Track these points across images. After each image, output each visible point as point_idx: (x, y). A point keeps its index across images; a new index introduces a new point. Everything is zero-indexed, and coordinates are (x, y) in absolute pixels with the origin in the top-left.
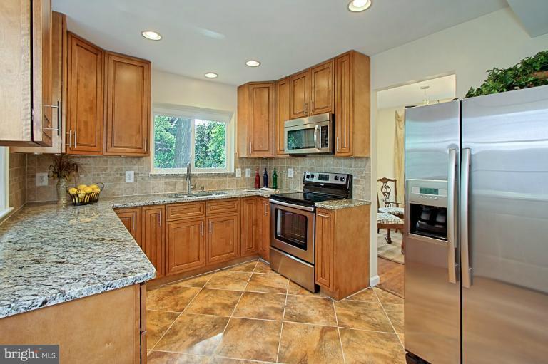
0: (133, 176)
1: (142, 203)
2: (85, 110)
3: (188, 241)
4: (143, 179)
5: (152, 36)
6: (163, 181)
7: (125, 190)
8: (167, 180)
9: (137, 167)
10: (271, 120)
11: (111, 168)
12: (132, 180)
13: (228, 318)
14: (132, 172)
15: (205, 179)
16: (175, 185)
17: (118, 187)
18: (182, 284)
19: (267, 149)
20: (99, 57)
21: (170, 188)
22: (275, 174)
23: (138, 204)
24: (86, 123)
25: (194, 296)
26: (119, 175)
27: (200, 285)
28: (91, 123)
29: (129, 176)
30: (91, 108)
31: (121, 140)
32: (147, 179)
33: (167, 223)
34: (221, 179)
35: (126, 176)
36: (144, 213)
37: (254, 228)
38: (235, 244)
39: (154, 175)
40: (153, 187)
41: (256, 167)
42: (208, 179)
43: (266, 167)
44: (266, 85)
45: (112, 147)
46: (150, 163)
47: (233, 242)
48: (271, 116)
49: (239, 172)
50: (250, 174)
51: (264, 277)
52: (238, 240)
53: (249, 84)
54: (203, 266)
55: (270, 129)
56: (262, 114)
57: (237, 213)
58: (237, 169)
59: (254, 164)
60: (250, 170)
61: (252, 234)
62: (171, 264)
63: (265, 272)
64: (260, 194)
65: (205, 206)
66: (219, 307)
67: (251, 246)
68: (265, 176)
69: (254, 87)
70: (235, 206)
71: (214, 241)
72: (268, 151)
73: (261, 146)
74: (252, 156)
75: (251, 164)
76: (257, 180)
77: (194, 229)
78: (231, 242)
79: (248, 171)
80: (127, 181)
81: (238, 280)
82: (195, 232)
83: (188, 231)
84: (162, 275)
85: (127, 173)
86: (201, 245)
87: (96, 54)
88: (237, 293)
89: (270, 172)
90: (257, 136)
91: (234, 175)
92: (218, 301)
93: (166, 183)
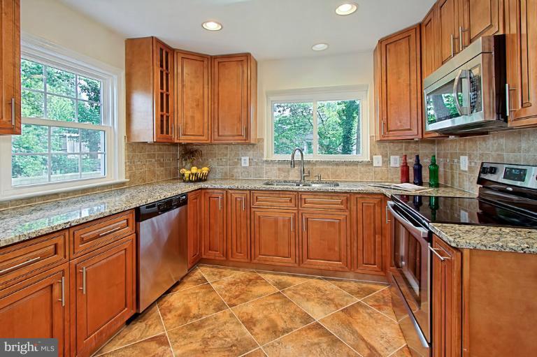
0: (248, 161)
2: (192, 108)
3: (276, 233)
4: (257, 164)
5: (212, 26)
6: (276, 167)
7: (242, 173)
8: (280, 166)
9: (251, 152)
10: (413, 83)
11: (231, 154)
12: (247, 165)
14: (247, 158)
15: (326, 167)
17: (235, 170)
19: (409, 127)
20: (206, 62)
23: (224, 187)
24: (193, 117)
25: (262, 295)
26: (236, 160)
27: (281, 285)
28: (198, 116)
29: (245, 162)
30: (198, 105)
31: (225, 130)
32: (260, 164)
33: (253, 210)
34: (349, 168)
35: (243, 161)
36: (229, 196)
37: (378, 238)
38: (343, 253)
39: (266, 161)
40: (266, 173)
41: (411, 154)
42: (330, 167)
43: (417, 153)
44: (404, 35)
45: (218, 135)
46: (263, 149)
47: (340, 249)
48: (414, 77)
49: (378, 161)
50: (398, 163)
51: (369, 314)
52: (349, 248)
53: (380, 42)
54: (296, 265)
55: (414, 96)
56: (399, 78)
57: (346, 214)
58: (374, 157)
59: (406, 150)
60: (398, 157)
61: (375, 246)
62: (257, 252)
63: (379, 309)
64: (383, 191)
65: (298, 197)
66: (266, 324)
67: (373, 263)
68: (417, 167)
69: (387, 44)
70: (342, 203)
71: (311, 241)
72: (410, 130)
73: (399, 124)
74: (387, 139)
75: (400, 149)
76: (402, 171)
77: (284, 221)
78: (337, 249)
79: (395, 160)
80: (243, 165)
81: (328, 301)
82: (284, 225)
83: (276, 221)
84: (249, 261)
85: (243, 158)
86: (293, 241)
87: (203, 61)
88: (306, 318)
89: (425, 162)
90: (392, 110)
91: (370, 163)
92: (273, 316)
93: (279, 169)
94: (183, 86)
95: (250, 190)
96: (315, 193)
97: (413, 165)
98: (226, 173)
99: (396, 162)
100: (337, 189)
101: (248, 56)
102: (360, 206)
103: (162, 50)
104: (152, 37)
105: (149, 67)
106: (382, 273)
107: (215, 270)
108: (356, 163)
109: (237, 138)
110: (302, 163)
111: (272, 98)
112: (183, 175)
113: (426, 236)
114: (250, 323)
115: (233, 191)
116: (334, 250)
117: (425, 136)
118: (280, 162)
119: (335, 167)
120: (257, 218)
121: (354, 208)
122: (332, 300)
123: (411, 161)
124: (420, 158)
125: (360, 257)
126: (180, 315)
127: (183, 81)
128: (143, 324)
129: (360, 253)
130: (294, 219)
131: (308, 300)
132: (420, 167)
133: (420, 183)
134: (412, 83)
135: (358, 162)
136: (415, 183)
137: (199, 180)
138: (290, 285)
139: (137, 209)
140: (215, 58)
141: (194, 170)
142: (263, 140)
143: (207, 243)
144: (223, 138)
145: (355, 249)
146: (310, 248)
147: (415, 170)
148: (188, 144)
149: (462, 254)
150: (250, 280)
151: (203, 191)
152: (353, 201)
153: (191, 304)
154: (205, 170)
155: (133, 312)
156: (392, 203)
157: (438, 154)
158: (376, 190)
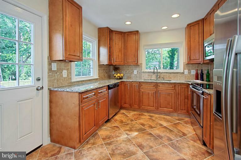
0: (136, 72)
1: (131, 81)
2: (118, 52)
3: (149, 98)
5: (128, 23)
6: (147, 74)
7: (134, 77)
8: (149, 74)
9: (138, 69)
11: (130, 69)
12: (136, 73)
13: (146, 130)
14: (136, 71)
15: (166, 74)
16: (152, 76)
17: (132, 75)
18: (146, 114)
19: (198, 59)
21: (150, 77)
22: (208, 73)
23: (130, 81)
24: (118, 55)
25: (145, 118)
26: (132, 72)
28: (120, 55)
29: (135, 72)
30: (120, 51)
31: (129, 60)
32: (141, 73)
33: (140, 89)
34: (175, 75)
35: (134, 72)
36: (132, 84)
37: (186, 101)
38: (173, 106)
39: (143, 72)
40: (143, 76)
41: (200, 69)
42: (167, 74)
43: (202, 69)
44: (197, 23)
45: (127, 62)
46: (142, 67)
47: (172, 104)
48: (200, 39)
49: (186, 72)
50: (194, 72)
51: (183, 125)
52: (175, 104)
53: (188, 25)
54: (156, 110)
55: (200, 47)
56: (195, 39)
57: (174, 91)
58: (185, 70)
59: (198, 67)
60: (194, 70)
61: (185, 103)
62: (142, 105)
63: (186, 124)
64: (189, 83)
65: (156, 85)
66: (148, 126)
67: (184, 109)
68: (201, 74)
69: (190, 26)
70: (173, 87)
71: (161, 101)
72: (199, 59)
73: (195, 57)
74: (190, 63)
75: (195, 67)
76: (196, 76)
77: (151, 93)
78: (171, 104)
79: (193, 71)
80: (135, 73)
81: (168, 121)
82: (152, 95)
83: (149, 94)
84: (139, 108)
85: (134, 71)
86: (155, 101)
87: (122, 34)
88: (161, 125)
89: (205, 72)
90: (192, 52)
91: (183, 73)
92: (150, 123)
93: (148, 75)
94: (115, 44)
95: (139, 82)
96: (163, 83)
97: (200, 73)
98: (128, 76)
99: (193, 72)
100: (171, 82)
101: (137, 31)
102: (179, 88)
103: (109, 31)
104: (107, 27)
105: (106, 38)
106: (187, 114)
107: (127, 111)
108: (177, 73)
109: (133, 63)
110: (157, 73)
111: (145, 47)
112: (115, 77)
113: (202, 93)
114: (143, 125)
115: (133, 82)
116: (170, 104)
117: (204, 62)
118: (148, 72)
119: (169, 74)
120: (142, 92)
121: (177, 89)
122: (170, 121)
123: (199, 72)
124: (203, 71)
125: (179, 107)
126: (120, 122)
127: (115, 42)
128: (110, 123)
129: (179, 106)
130: (155, 93)
131: (161, 120)
132: (203, 74)
133: (203, 80)
134: (200, 41)
135: (178, 72)
136: (200, 80)
137: (121, 78)
138: (154, 116)
139: (108, 86)
140: (126, 32)
141: (119, 75)
142: (142, 63)
143: (124, 101)
144: (128, 63)
145: (177, 105)
146: (161, 104)
147: (201, 75)
148: (116, 65)
149: (211, 96)
150: (140, 114)
151: (123, 82)
152: (177, 86)
153: (122, 119)
154: (122, 75)
155: (108, 118)
156: (192, 86)
157: (210, 69)
158: (186, 82)
